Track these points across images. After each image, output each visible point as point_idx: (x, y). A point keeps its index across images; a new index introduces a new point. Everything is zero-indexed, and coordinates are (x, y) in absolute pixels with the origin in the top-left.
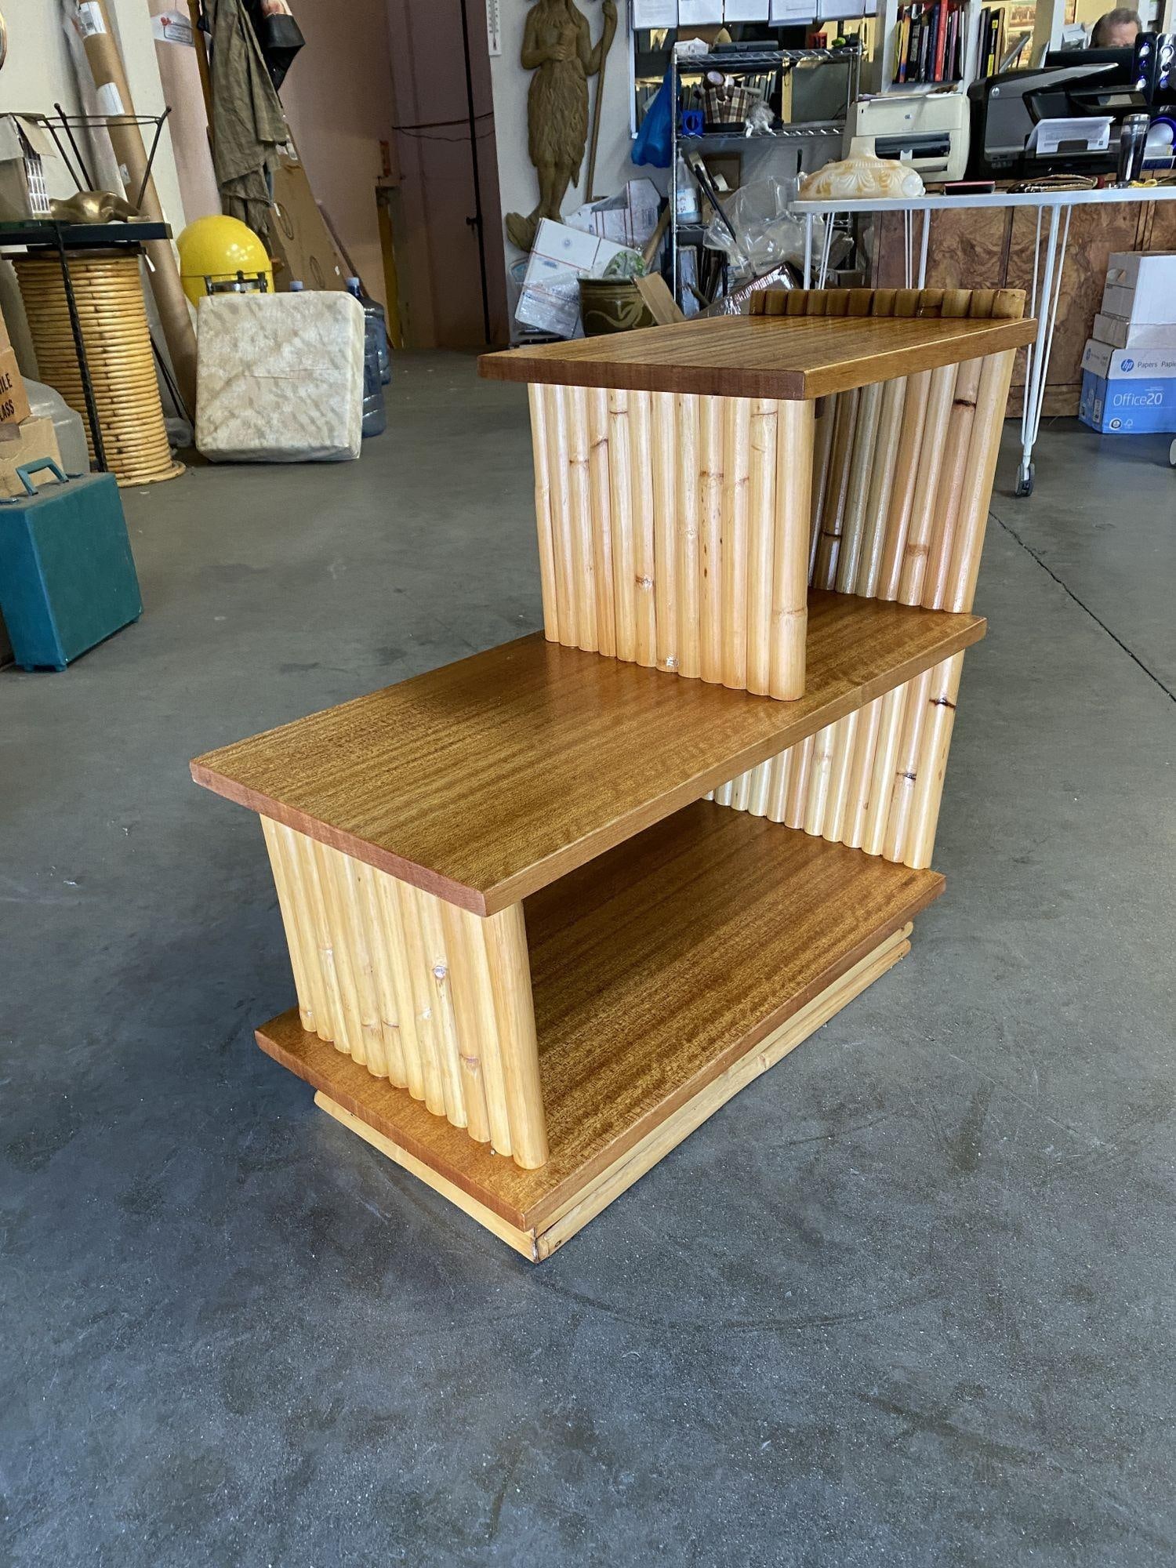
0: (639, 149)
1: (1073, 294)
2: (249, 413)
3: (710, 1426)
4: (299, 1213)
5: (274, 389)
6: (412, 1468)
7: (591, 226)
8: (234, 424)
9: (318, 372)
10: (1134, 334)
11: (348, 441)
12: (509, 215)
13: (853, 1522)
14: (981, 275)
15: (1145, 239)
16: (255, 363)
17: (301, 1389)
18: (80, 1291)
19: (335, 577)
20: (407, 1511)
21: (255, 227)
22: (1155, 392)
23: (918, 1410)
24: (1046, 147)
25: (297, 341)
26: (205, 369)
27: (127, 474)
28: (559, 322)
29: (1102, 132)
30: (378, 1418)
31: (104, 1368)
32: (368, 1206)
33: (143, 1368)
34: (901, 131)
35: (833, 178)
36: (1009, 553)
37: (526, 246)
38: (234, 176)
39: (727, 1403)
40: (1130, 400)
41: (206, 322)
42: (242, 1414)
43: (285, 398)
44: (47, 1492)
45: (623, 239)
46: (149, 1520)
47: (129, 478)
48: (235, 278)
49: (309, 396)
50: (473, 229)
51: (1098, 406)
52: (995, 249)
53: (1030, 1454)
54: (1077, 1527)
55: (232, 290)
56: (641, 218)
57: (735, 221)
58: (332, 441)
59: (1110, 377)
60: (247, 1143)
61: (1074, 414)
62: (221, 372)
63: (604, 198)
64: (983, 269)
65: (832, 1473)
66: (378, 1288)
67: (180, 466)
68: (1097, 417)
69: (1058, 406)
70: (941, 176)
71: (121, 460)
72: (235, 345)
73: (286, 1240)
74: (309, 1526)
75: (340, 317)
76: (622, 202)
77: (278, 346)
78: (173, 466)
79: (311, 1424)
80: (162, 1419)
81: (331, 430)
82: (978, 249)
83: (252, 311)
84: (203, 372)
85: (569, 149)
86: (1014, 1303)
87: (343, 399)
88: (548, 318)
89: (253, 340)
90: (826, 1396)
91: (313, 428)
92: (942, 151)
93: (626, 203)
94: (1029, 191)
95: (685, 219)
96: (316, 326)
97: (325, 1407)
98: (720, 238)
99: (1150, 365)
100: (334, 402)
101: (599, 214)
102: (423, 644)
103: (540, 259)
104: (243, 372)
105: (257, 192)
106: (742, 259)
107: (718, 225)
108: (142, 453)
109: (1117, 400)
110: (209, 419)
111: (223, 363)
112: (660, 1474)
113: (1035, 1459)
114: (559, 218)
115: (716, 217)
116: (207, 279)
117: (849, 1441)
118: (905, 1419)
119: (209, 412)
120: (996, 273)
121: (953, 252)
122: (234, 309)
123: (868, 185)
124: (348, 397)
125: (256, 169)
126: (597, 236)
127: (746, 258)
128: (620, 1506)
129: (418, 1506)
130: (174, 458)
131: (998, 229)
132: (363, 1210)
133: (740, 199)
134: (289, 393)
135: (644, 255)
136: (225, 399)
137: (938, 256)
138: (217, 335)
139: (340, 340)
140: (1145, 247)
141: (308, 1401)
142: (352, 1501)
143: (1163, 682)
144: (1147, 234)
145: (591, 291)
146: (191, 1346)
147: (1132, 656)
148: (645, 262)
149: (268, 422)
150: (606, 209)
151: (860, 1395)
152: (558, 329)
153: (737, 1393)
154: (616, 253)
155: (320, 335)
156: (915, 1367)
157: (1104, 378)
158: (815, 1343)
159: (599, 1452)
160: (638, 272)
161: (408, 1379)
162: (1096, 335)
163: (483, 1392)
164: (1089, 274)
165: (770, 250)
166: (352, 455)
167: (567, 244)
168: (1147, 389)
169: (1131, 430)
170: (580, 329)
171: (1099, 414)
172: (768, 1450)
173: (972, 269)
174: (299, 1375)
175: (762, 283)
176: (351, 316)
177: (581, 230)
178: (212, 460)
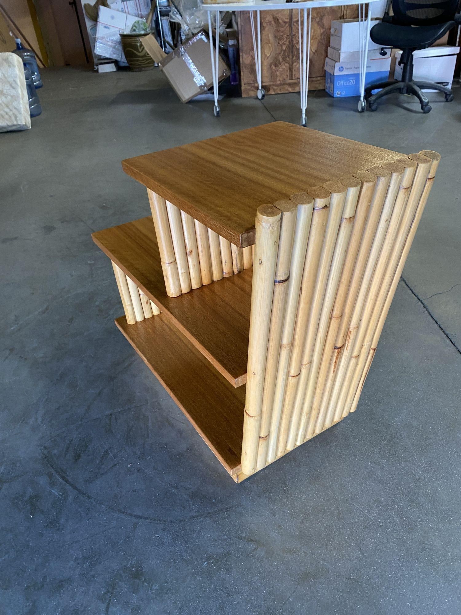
1: (319, 39)
3: (186, 560)
4: (25, 499)
6: (75, 599)
7: (122, 9)
9: (5, 91)
10: (342, 56)
11: (24, 121)
12: (85, 5)
13: (236, 588)
14: (282, 32)
15: (345, 14)
17: (29, 575)
19: (23, 191)
22: (352, 80)
28: (114, 54)
30: (61, 581)
32: (53, 491)
37: (95, 18)
39: (192, 550)
40: (343, 83)
42: (7, 590)
45: (137, 14)
49: (3, 102)
50: (72, 7)
51: (332, 87)
52: (287, 21)
53: (296, 549)
54: (312, 574)
56: (143, 4)
57: (181, 9)
58: (17, 122)
59: (335, 74)
61: (323, 88)
64: (283, 29)
65: (229, 570)
66: (58, 526)
68: (332, 90)
69: (317, 85)
73: (20, 511)
75: (11, 65)
79: (34, 589)
81: (16, 117)
82: (280, 21)
86: (293, 490)
87: (19, 103)
88: (110, 52)
90: (227, 539)
91: (7, 117)
94: (294, 2)
95: (162, 4)
97: (40, 581)
98: (176, 16)
99: (350, 68)
100: (15, 104)
101: (125, 3)
102: (62, 222)
103: (102, 25)
106: (186, 27)
107: (174, 11)
109: (339, 83)
112: (167, 583)
113: (299, 550)
114: (108, 5)
115: (173, 7)
117: (235, 556)
120: (289, 31)
121: (270, 22)
124: (21, 102)
126: (125, 13)
127: (188, 26)
128: (153, 599)
131: (287, 12)
132: (50, 492)
135: (147, 22)
137: (265, 25)
139: (12, 75)
140: (345, 17)
141: (33, 579)
144: (345, 12)
145: (125, 40)
148: (147, 25)
151: (239, 537)
152: (114, 57)
153: (195, 545)
154: (135, 21)
155: (3, 73)
156: (258, 522)
157: (332, 74)
158: (223, 519)
159: (145, 579)
160: (145, 30)
161: (72, 562)
162: (329, 56)
163: (101, 563)
164: (324, 30)
165: (197, 22)
166: (28, 127)
167: (113, 18)
168: (349, 79)
169: (345, 95)
170: (124, 57)
171: (332, 89)
172: (206, 566)
173: (279, 30)
174: (28, 570)
175: (195, 40)
176: (16, 63)
177: (118, 10)
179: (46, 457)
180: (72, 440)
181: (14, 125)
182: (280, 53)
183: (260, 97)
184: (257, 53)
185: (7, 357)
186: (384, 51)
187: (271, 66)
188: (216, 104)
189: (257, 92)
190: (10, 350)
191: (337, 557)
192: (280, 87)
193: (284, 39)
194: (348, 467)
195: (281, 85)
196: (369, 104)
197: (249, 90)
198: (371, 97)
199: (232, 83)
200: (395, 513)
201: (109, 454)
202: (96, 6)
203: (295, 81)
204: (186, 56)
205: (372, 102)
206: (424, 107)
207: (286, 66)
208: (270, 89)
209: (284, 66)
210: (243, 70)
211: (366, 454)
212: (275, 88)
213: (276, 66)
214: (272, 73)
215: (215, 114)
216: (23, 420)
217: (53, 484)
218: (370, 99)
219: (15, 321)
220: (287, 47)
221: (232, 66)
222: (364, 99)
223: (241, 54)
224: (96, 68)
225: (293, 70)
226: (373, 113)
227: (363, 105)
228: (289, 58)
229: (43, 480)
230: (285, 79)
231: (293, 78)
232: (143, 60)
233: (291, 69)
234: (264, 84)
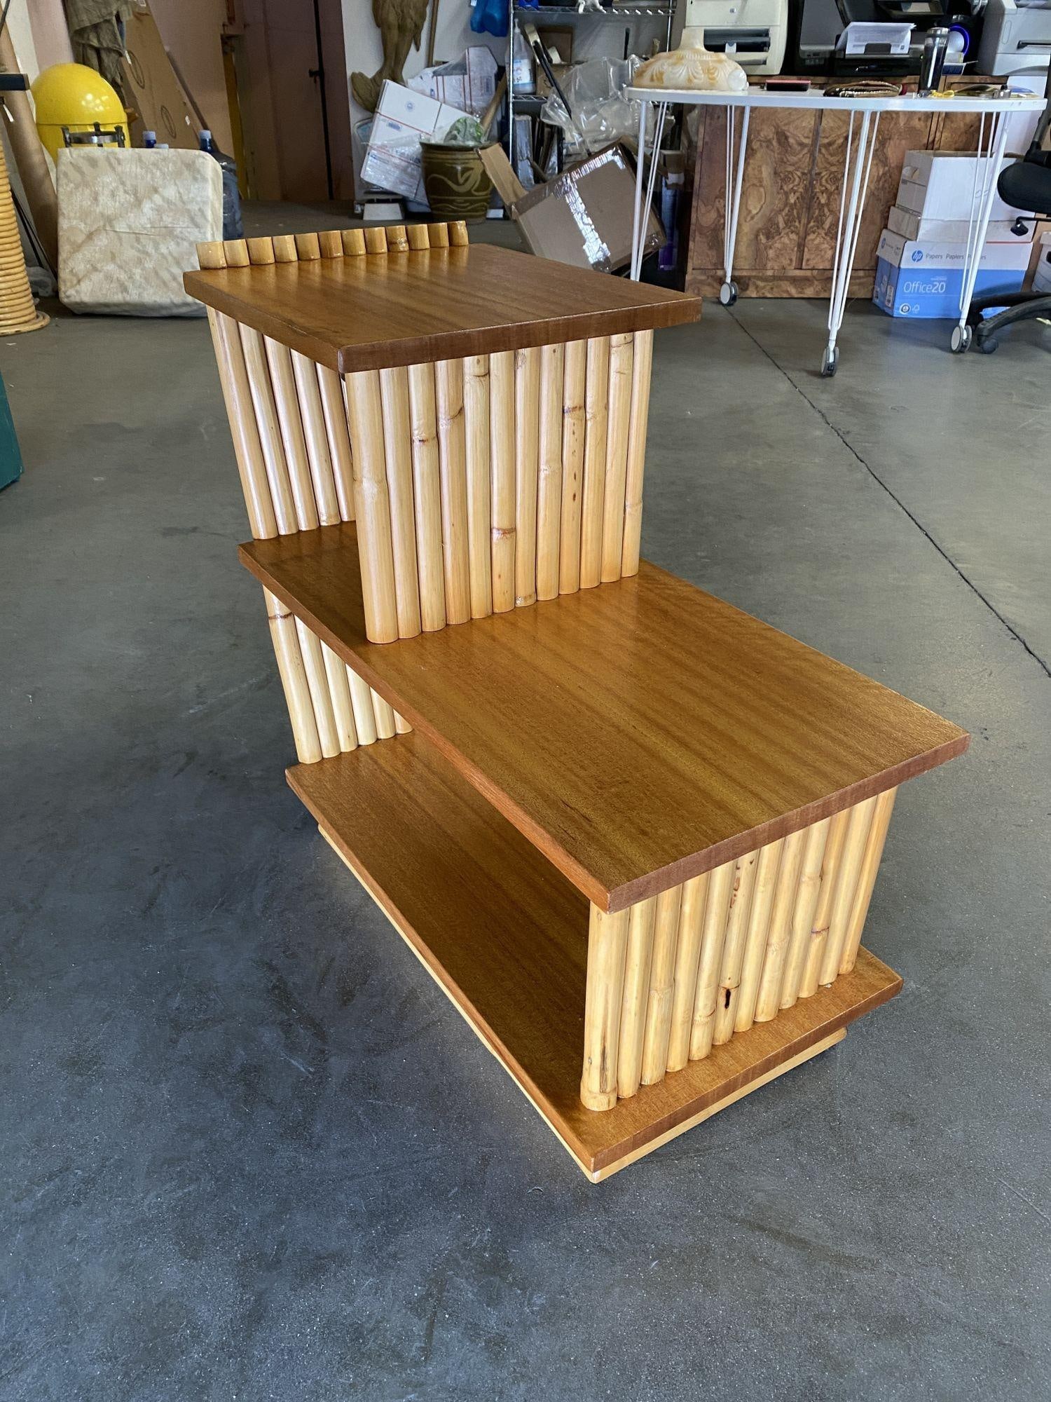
0: (478, 17)
2: (111, 267)
3: (607, 1250)
4: (231, 1070)
5: (136, 244)
6: (353, 1301)
7: (432, 90)
8: (96, 277)
9: (179, 230)
10: (924, 228)
12: (354, 75)
13: (729, 1328)
14: (793, 165)
15: (937, 139)
16: (116, 218)
17: (247, 1234)
18: (34, 1151)
19: (206, 437)
20: (352, 1340)
21: (109, 76)
22: (940, 282)
23: (778, 1228)
24: (854, 48)
25: (157, 198)
26: (66, 221)
28: (402, 183)
29: (903, 37)
30: (319, 1258)
31: (64, 1223)
32: (293, 1062)
33: (99, 1221)
34: (726, 24)
35: (665, 67)
36: (819, 433)
37: (371, 106)
38: (88, 24)
39: (620, 1229)
40: (919, 288)
41: (66, 174)
42: (196, 1260)
43: (147, 253)
44: (24, 1341)
45: (462, 105)
46: (121, 1361)
48: (92, 130)
49: (170, 253)
50: (315, 80)
51: (890, 292)
52: (806, 141)
53: (870, 1261)
54: (910, 1322)
55: (90, 142)
56: (479, 84)
57: (572, 98)
59: (902, 266)
60: (176, 1005)
61: (868, 296)
62: (82, 226)
63: (444, 63)
64: (795, 159)
65: (710, 1286)
66: (308, 1137)
67: (44, 317)
68: (889, 301)
69: (855, 288)
70: (760, 70)
72: (96, 199)
73: (220, 1095)
74: (266, 1359)
75: (199, 176)
76: (462, 68)
77: (138, 203)
78: (37, 317)
79: (259, 1266)
80: (123, 1268)
82: (791, 140)
83: (110, 164)
84: (64, 224)
85: (412, 13)
88: (392, 179)
89: (113, 195)
90: (702, 1218)
92: (762, 47)
93: (466, 70)
94: (843, 96)
95: (521, 89)
96: (176, 184)
97: (271, 1249)
98: (556, 113)
99: (937, 257)
101: (440, 78)
103: (384, 121)
104: (104, 226)
105: (110, 41)
106: (576, 136)
107: (555, 101)
108: (6, 303)
109: (908, 287)
110: (72, 271)
111: (84, 215)
112: (567, 1294)
113: (875, 1265)
114: (403, 81)
115: (554, 93)
116: (65, 129)
117: (723, 1256)
118: (768, 1236)
119: (71, 264)
121: (769, 141)
122: (93, 162)
123: (698, 76)
125: (108, 18)
126: (438, 100)
127: (581, 135)
128: (536, 1324)
129: (361, 1335)
130: (38, 307)
131: (809, 123)
132: (289, 1064)
133: (576, 77)
134: (150, 249)
135: (482, 122)
136: (88, 252)
137: (755, 145)
138: (77, 187)
139: (199, 199)
140: (936, 146)
141: (255, 1244)
142: (302, 1334)
143: (953, 560)
144: (938, 134)
145: (432, 156)
146: (143, 1199)
147: (926, 535)
148: (483, 128)
149: (130, 278)
150: (446, 75)
151: (730, 1217)
152: (402, 190)
153: (627, 1220)
154: (456, 119)
155: (179, 193)
156: (773, 1190)
157: (897, 266)
158: (690, 1173)
159: (514, 1278)
160: (477, 139)
161: (342, 1220)
162: (890, 226)
163: (409, 1229)
164: (887, 168)
165: (603, 128)
167: (410, 107)
168: (932, 279)
169: (919, 314)
170: (422, 191)
171: (891, 299)
172: (656, 1269)
173: (785, 159)
174: (244, 1222)
175: (597, 163)
176: (209, 174)
177: (423, 93)
178: (76, 312)
179: (274, 988)
180: (333, 959)
182: (781, 210)
183: (725, 299)
184: (732, 204)
185: (181, 770)
186: (1022, 225)
187: (757, 236)
189: (720, 290)
190: (187, 754)
191: (968, 1292)
192: (771, 283)
193: (795, 180)
194: (980, 1097)
195: (774, 278)
196: (978, 337)
197: (701, 282)
198: (983, 323)
199: (662, 266)
201: (418, 998)
202: (377, 79)
203: (808, 273)
204: (573, 195)
205: (985, 333)
207: (790, 240)
208: (748, 285)
209: (788, 240)
210: (694, 239)
211: (1022, 1073)
212: (761, 284)
213: (768, 238)
214: (758, 250)
216: (222, 904)
217: (292, 1048)
218: (980, 325)
219: (198, 697)
220: (798, 198)
221: (668, 231)
222: (967, 323)
223: (694, 204)
224: (358, 209)
225: (806, 249)
226: (985, 358)
227: (965, 337)
228: (800, 222)
229: (269, 1036)
230: (784, 268)
231: (804, 267)
232: (466, 201)
233: (801, 246)
234: (737, 274)
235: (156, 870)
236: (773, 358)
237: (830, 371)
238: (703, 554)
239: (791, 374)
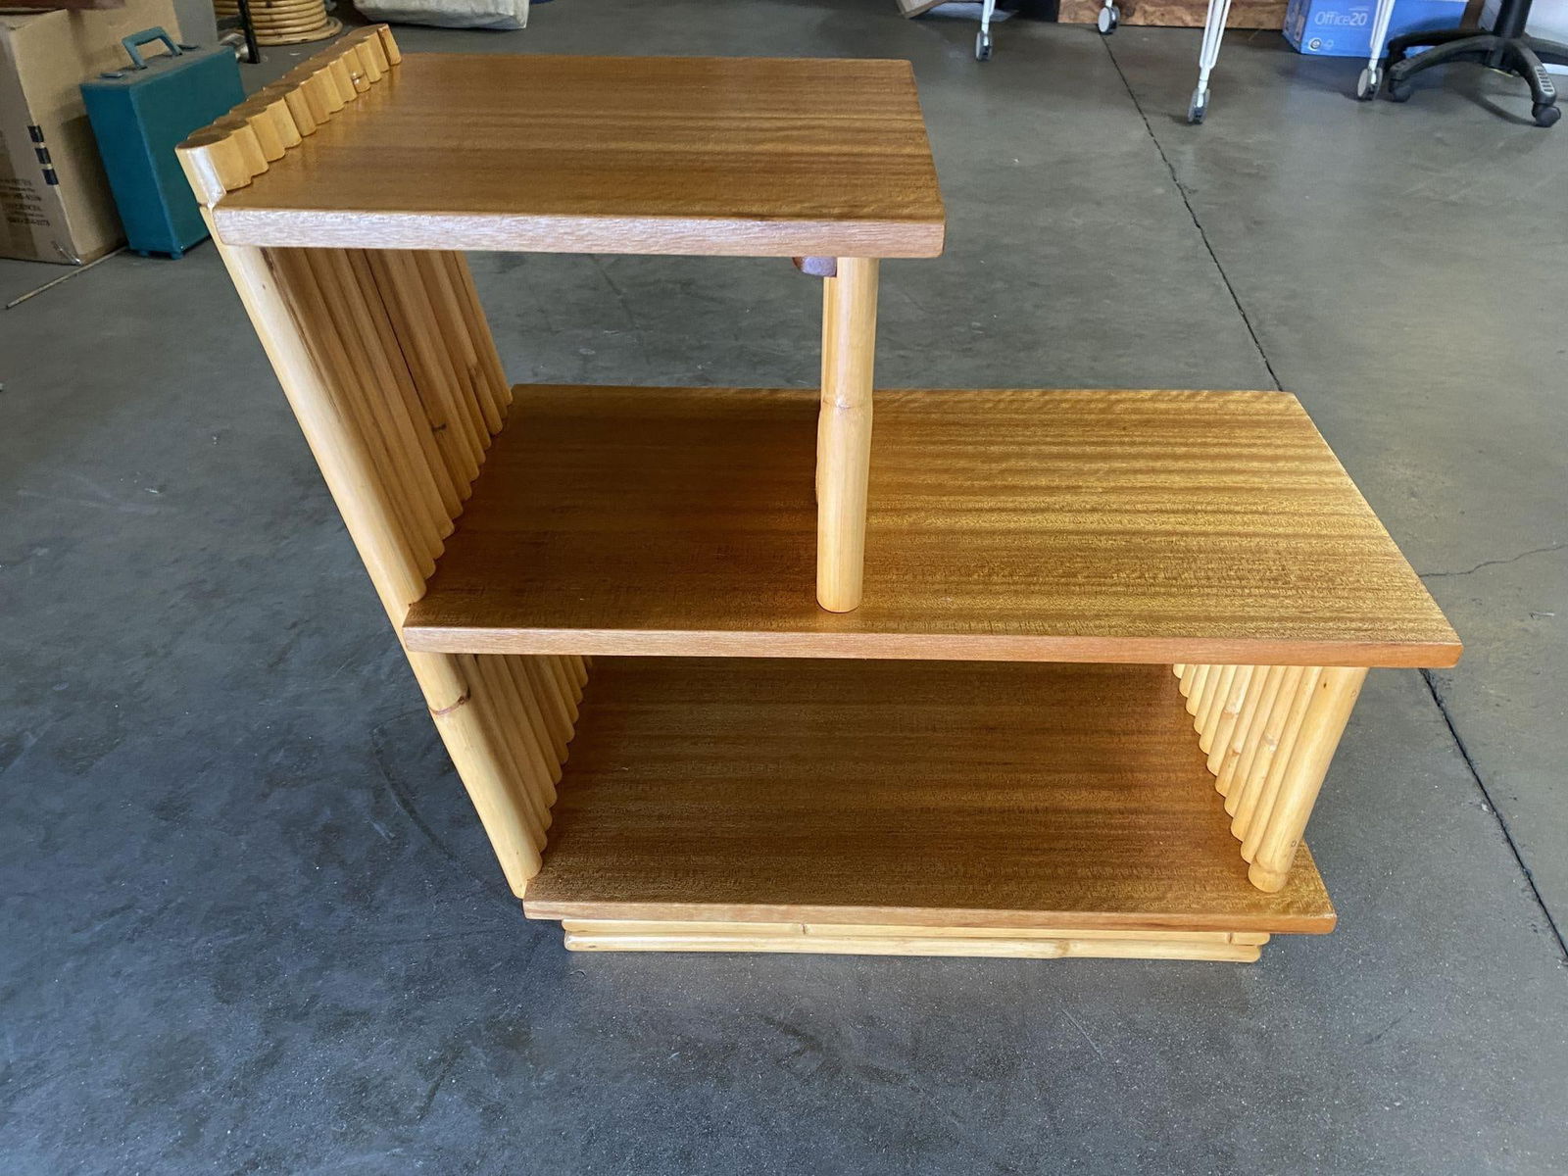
3: (631, 1037)
4: (313, 829)
6: (367, 1057)
11: (512, 8)
13: (729, 1123)
17: (284, 985)
18: (103, 888)
20: (355, 1093)
22: (1360, 13)
23: (813, 1034)
27: (280, 30)
30: (348, 1014)
31: (114, 956)
32: (376, 825)
33: (148, 958)
36: (1160, 191)
40: (1334, 18)
42: (228, 1003)
46: (132, 1088)
47: (280, 35)
51: (1300, 24)
53: (896, 1075)
54: (917, 1138)
58: (497, 8)
60: (277, 760)
61: (1278, 26)
65: (724, 1081)
66: (369, 899)
67: (336, 25)
68: (1298, 34)
69: (1264, 17)
71: (270, 14)
73: (295, 852)
74: (269, 1101)
78: (328, 23)
79: (287, 1016)
80: (157, 1004)
97: (302, 1001)
109: (1320, 18)
112: (578, 1074)
113: (901, 1079)
117: (746, 1055)
118: (799, 1040)
128: (538, 1098)
129: (365, 1089)
130: (330, 14)
132: (370, 827)
141: (289, 995)
142: (309, 1082)
143: (1264, 346)
146: (193, 942)
147: (1244, 316)
151: (766, 1020)
153: (661, 1011)
159: (530, 1054)
163: (442, 997)
166: (520, 25)
168: (1351, 9)
169: (1331, 51)
171: (1301, 32)
172: (675, 1059)
174: (284, 974)
178: (372, 19)
179: (378, 752)
181: (490, 15)
183: (1104, 27)
188: (985, 28)
189: (1098, 14)
192: (1162, 9)
196: (1390, 81)
197: (1079, 5)
198: (1399, 64)
200: (1161, 1053)
205: (1400, 77)
206: (1540, 108)
208: (1135, 10)
212: (1149, 8)
215: (978, 54)
216: (349, 665)
217: (379, 813)
218: (1397, 67)
222: (1378, 66)
226: (1396, 107)
227: (1373, 81)
229: (360, 799)
235: (294, 625)
236: (1135, 98)
237: (1197, 119)
238: (978, 324)
239: (1153, 120)
